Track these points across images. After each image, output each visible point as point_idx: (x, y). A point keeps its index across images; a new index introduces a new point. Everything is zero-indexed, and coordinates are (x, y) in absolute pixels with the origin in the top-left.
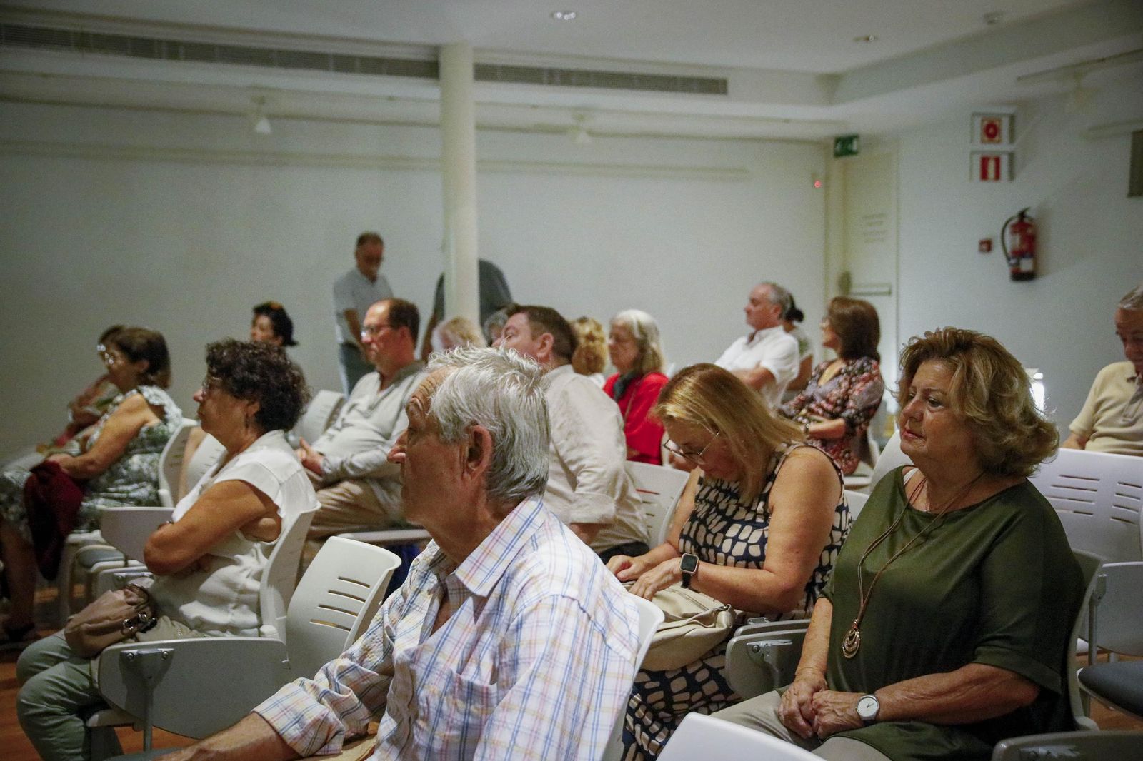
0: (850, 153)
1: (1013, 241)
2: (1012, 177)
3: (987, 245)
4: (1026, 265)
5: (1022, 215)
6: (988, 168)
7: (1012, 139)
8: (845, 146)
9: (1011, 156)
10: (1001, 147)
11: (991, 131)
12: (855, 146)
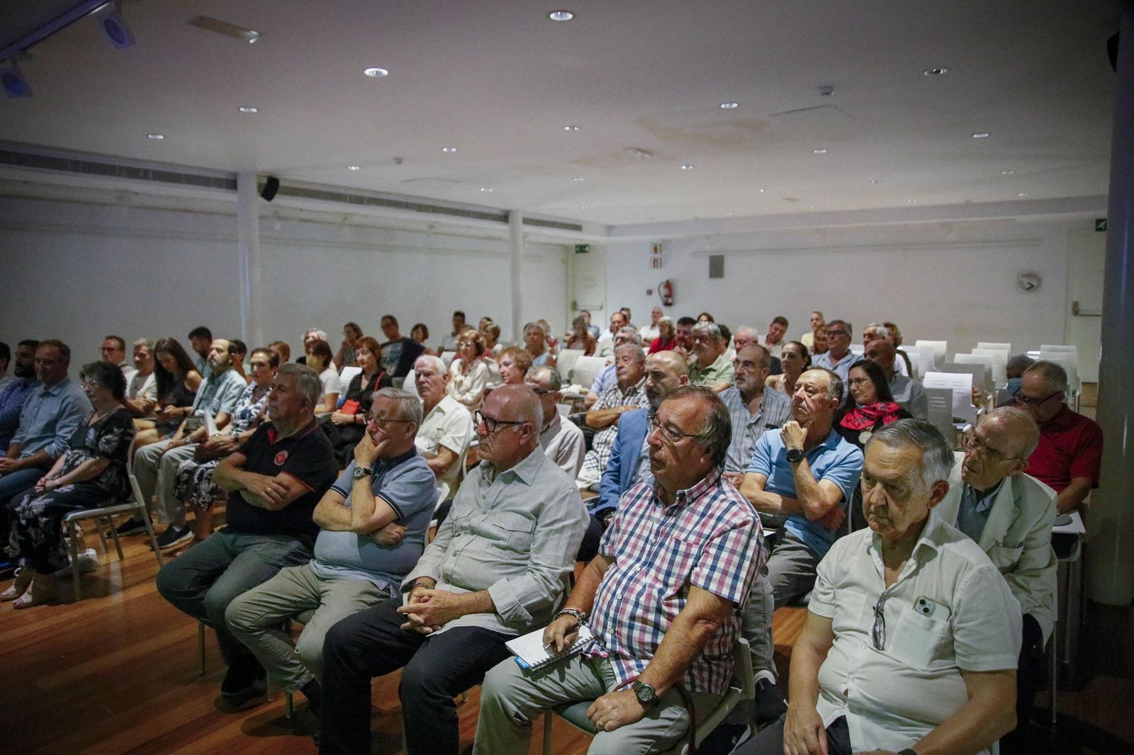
0: (585, 252)
1: (664, 291)
2: (661, 267)
3: (650, 292)
4: (670, 301)
5: (668, 282)
6: (656, 263)
7: (661, 253)
8: (582, 249)
9: (661, 259)
10: (658, 256)
11: (656, 250)
12: (587, 249)
